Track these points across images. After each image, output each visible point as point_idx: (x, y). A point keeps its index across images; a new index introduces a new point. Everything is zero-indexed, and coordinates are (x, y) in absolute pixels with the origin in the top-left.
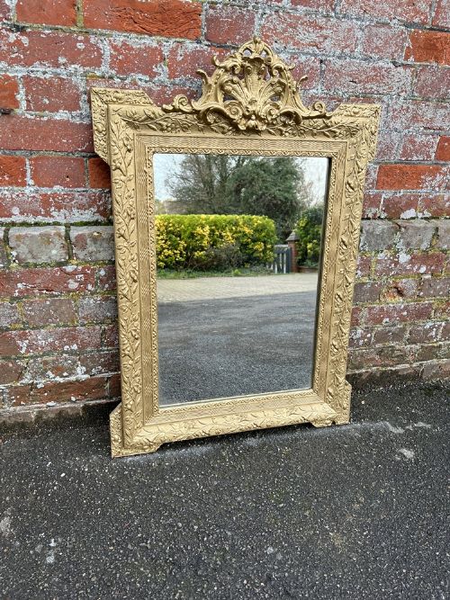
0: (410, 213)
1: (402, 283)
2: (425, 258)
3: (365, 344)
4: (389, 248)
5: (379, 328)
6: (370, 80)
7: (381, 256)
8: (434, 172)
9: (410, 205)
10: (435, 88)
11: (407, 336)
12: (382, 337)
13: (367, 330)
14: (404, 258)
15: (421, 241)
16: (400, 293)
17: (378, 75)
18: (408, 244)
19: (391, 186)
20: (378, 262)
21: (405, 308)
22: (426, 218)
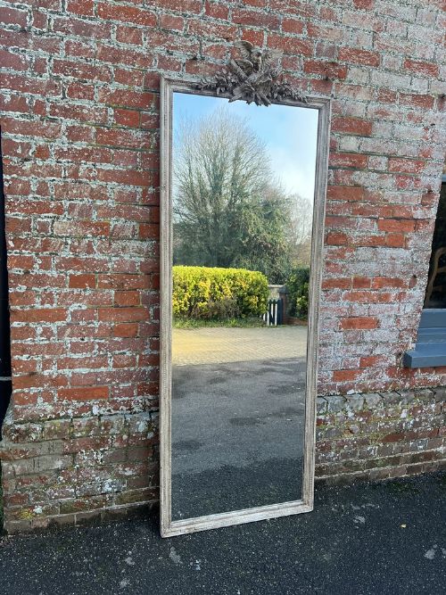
0: (351, 392)
1: (351, 427)
2: (361, 414)
3: (336, 460)
4: (343, 410)
5: (342, 451)
6: (326, 338)
7: (339, 414)
8: (360, 373)
9: (351, 388)
10: (355, 338)
11: (358, 454)
12: (345, 456)
13: (336, 452)
14: (350, 414)
15: (358, 406)
16: (351, 432)
17: (328, 337)
18: (352, 408)
19: (340, 380)
20: (339, 417)
21: (355, 440)
22: (360, 394)
